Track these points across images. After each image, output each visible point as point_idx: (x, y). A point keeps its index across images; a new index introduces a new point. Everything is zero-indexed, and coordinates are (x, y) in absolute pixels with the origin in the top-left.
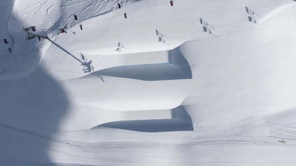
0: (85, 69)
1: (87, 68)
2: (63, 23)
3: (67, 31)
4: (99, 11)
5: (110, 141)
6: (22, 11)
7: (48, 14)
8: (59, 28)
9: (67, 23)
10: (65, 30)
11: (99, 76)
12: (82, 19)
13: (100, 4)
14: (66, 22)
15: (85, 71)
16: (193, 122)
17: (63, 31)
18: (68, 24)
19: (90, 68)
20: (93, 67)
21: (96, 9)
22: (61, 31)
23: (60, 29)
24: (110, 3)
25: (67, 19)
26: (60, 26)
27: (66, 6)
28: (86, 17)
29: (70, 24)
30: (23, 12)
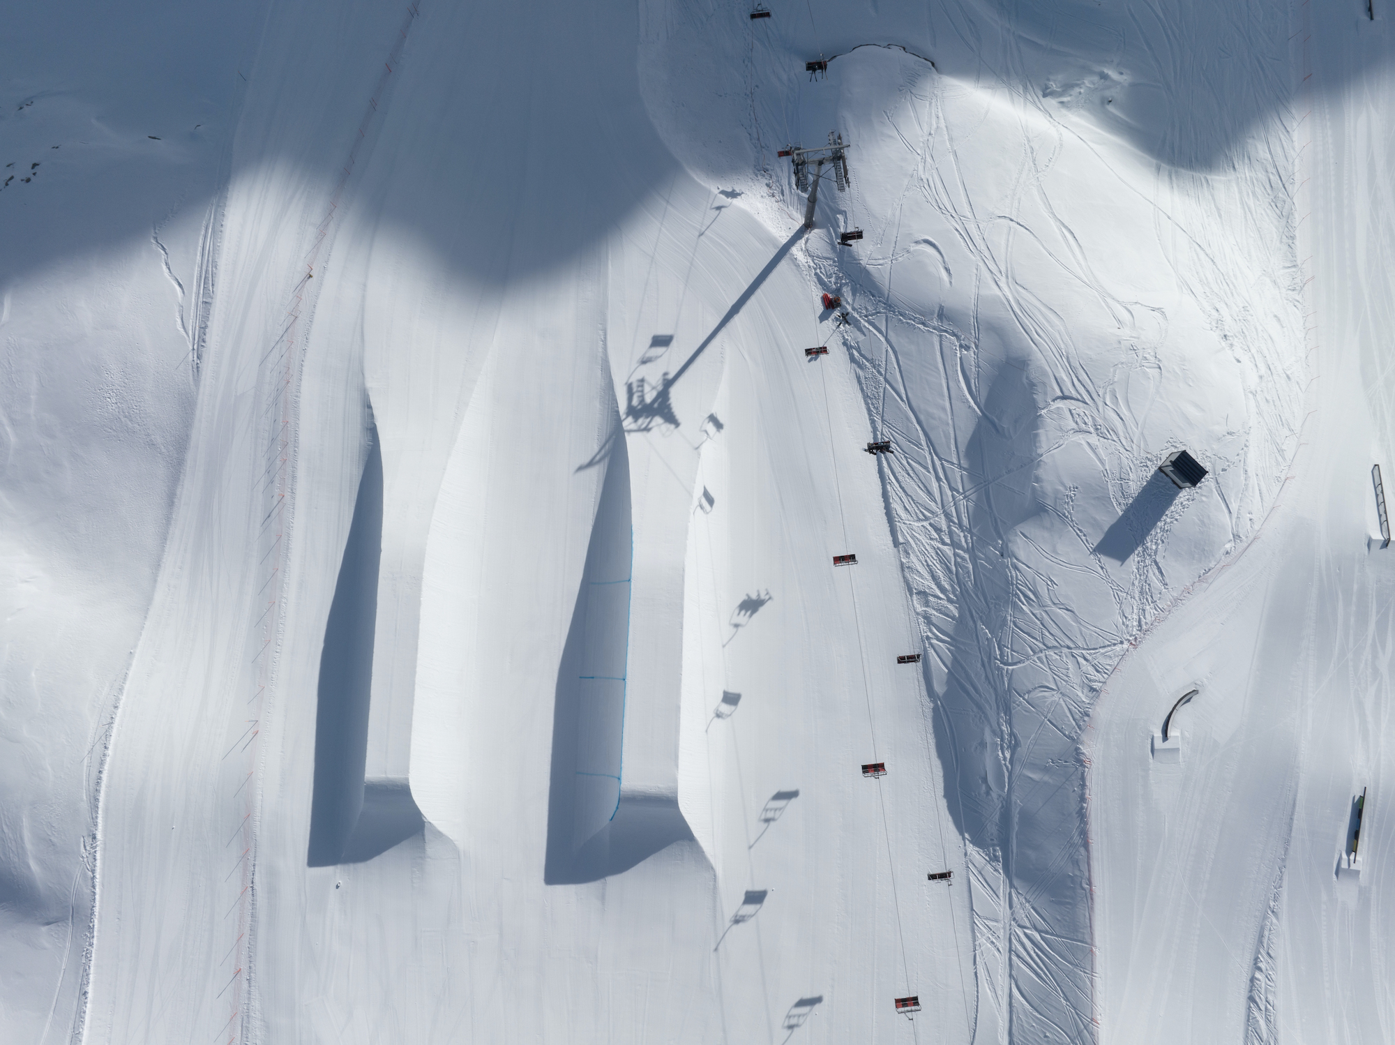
0: (642, 391)
1: (648, 399)
2: (867, 309)
3: (830, 324)
4: (901, 486)
5: (301, 473)
6: (942, 124)
7: (913, 247)
8: (844, 289)
9: (864, 330)
10: (833, 316)
11: (603, 452)
12: (874, 401)
13: (929, 493)
14: (866, 325)
15: (635, 389)
16: (346, 867)
17: (831, 304)
18: (860, 330)
19: (647, 417)
20: (647, 429)
21: (911, 472)
22: (830, 296)
23: (839, 290)
24: (931, 539)
25: (884, 329)
26: (854, 294)
27: (941, 336)
28: (883, 421)
29: (857, 343)
30: (938, 127)
